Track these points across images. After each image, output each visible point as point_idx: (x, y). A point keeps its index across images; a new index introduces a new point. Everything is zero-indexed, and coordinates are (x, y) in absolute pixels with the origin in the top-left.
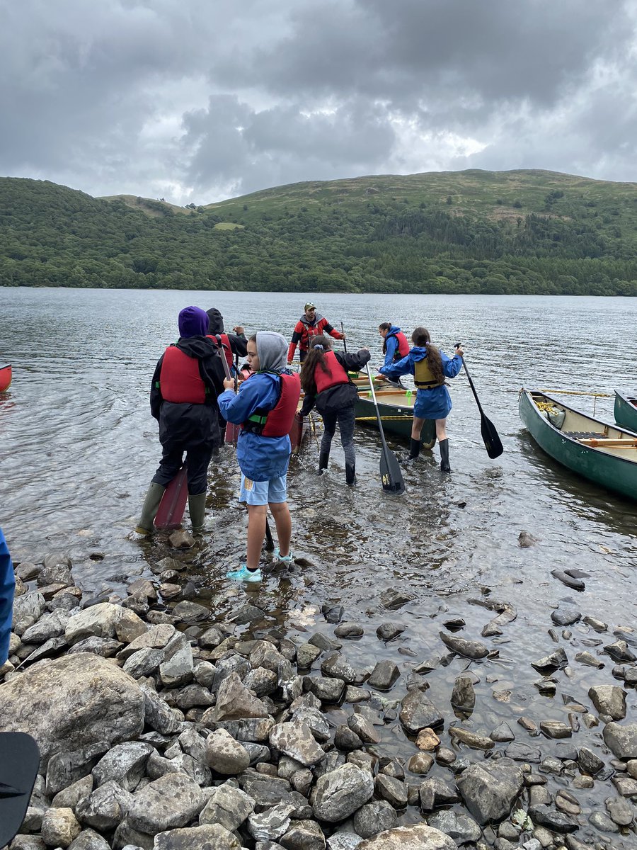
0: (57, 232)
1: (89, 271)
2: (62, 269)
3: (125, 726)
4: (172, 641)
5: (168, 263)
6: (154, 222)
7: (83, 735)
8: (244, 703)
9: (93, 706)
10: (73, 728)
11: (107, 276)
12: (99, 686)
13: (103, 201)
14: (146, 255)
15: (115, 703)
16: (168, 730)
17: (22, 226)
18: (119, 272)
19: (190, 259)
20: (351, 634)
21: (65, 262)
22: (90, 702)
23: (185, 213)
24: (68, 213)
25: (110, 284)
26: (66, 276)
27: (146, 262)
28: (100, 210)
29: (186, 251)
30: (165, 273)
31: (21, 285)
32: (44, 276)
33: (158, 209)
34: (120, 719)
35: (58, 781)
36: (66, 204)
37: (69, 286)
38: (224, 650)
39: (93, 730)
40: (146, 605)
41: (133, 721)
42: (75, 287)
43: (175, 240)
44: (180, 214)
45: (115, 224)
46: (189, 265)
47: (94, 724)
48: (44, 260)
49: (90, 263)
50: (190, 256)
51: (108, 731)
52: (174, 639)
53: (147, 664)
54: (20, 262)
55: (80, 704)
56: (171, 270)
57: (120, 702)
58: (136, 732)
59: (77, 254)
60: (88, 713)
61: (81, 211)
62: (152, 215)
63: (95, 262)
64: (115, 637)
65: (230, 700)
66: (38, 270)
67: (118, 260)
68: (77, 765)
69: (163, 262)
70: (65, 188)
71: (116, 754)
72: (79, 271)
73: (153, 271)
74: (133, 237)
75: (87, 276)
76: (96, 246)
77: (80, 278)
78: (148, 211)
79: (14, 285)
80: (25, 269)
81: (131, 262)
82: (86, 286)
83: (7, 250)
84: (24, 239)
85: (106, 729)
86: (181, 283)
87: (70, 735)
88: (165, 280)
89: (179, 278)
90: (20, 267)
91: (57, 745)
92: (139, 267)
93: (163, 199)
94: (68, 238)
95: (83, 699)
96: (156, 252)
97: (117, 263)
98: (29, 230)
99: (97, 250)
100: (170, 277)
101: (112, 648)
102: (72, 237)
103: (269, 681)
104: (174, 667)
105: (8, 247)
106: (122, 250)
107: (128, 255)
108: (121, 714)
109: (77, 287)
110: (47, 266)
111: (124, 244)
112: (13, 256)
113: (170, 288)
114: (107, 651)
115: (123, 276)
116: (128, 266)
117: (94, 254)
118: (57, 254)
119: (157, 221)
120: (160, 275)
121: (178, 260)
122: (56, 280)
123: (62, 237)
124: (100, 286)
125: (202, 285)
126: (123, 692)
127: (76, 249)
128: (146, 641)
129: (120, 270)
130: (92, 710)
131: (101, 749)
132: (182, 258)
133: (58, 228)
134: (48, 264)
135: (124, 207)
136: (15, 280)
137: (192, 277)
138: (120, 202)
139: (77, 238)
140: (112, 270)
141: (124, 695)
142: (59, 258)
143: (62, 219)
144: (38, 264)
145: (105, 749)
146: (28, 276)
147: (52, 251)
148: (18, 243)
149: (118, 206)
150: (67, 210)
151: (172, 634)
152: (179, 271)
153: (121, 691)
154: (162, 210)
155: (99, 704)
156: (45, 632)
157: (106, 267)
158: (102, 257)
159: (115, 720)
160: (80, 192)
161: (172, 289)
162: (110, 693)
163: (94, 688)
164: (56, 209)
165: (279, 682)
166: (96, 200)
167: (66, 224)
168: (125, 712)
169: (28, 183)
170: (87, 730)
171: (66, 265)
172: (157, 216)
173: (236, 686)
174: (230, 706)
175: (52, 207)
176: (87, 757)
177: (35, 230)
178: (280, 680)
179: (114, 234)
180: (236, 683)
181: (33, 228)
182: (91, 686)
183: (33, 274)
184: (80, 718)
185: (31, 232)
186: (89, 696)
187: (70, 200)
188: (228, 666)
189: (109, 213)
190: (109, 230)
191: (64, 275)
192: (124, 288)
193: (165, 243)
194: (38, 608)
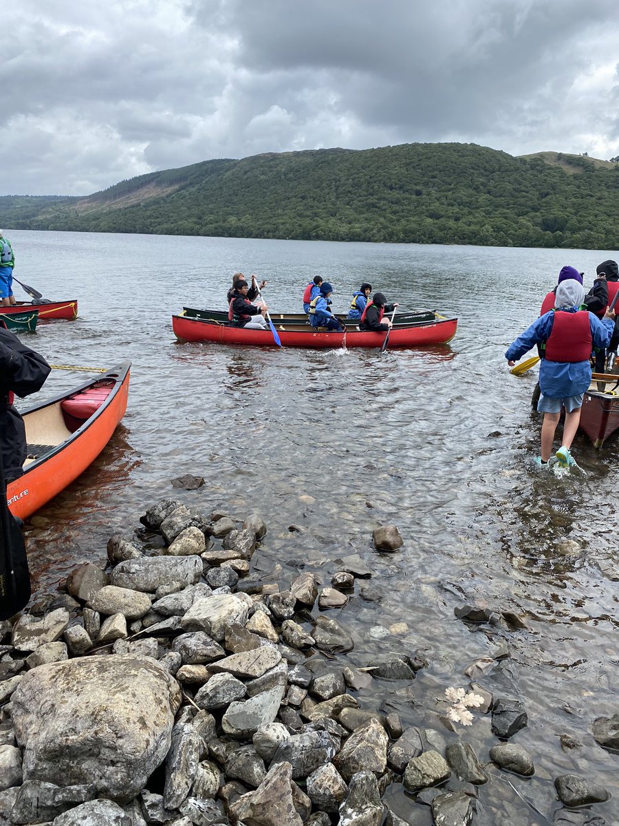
0: (474, 192)
1: (497, 229)
2: (473, 227)
3: (113, 780)
4: (268, 674)
5: (579, 222)
6: (572, 179)
7: (72, 767)
8: (279, 814)
9: (85, 739)
10: (61, 755)
11: (514, 235)
12: (99, 718)
13: (522, 160)
14: (557, 212)
15: (108, 747)
16: (169, 805)
17: (443, 188)
18: (527, 231)
19: (605, 217)
20: (511, 765)
21: (476, 220)
22: (85, 733)
23: (607, 167)
24: (487, 173)
25: (515, 242)
26: (475, 234)
27: (555, 220)
28: (517, 169)
29: (601, 208)
30: (573, 231)
31: (434, 242)
32: (455, 234)
33: (579, 165)
34: (111, 768)
35: (22, 813)
36: (487, 165)
37: (475, 244)
38: (326, 712)
39: (84, 766)
40: (291, 609)
41: (122, 779)
42: (481, 245)
43: (592, 196)
44: (603, 169)
45: (530, 183)
46: (602, 223)
47: (87, 760)
48: (457, 219)
49: (500, 221)
50: (605, 213)
51: (98, 776)
52: (271, 673)
53: (215, 696)
54: (436, 221)
55: (74, 730)
56: (580, 229)
57: (114, 749)
58: (124, 793)
59: (488, 213)
60: (78, 745)
61: (499, 171)
62: (570, 171)
63: (504, 220)
64: (222, 642)
65: (262, 802)
66: (450, 229)
67: (527, 218)
68: (45, 803)
69: (574, 221)
70: (487, 149)
71: (81, 815)
72: (488, 229)
73: (561, 230)
74: (547, 194)
75: (494, 234)
76: (508, 205)
77: (487, 236)
78: (567, 167)
79: (428, 243)
80: (439, 228)
81: (539, 220)
82: (492, 245)
83: (427, 210)
84: (443, 200)
85: (97, 773)
86: (591, 242)
87: (59, 762)
88: (573, 239)
89: (589, 236)
90: (436, 226)
91: (44, 766)
92: (547, 226)
93: (586, 154)
94: (483, 198)
95: (79, 726)
96: (568, 209)
97: (525, 222)
98: (449, 191)
99: (508, 209)
100: (578, 235)
101: (206, 656)
102: (487, 196)
103: (331, 796)
104: (244, 713)
105: (429, 208)
106: (533, 209)
107: (538, 214)
108: (113, 763)
109: (483, 245)
110: (459, 224)
111: (536, 202)
112: (431, 216)
113: (577, 247)
114: (198, 657)
115: (529, 235)
116: (536, 224)
117: (504, 213)
118: (470, 213)
119: (575, 177)
120: (568, 234)
121: (591, 218)
122: (464, 239)
123: (477, 197)
124: (505, 244)
125: (613, 244)
126: (120, 737)
127: (487, 208)
128: (240, 663)
129: (528, 228)
130: (83, 743)
131: (75, 797)
132: (596, 216)
133: (475, 189)
134: (460, 224)
135: (544, 166)
136: (429, 238)
137: (603, 236)
138: (539, 159)
139: (491, 197)
140: (520, 229)
141: (120, 742)
142: (471, 217)
143: (480, 179)
144: (451, 223)
145: (80, 800)
146: (441, 234)
147: (466, 210)
148: (437, 204)
149: (537, 163)
150: (486, 171)
151: (273, 665)
152: (589, 229)
153: (119, 735)
154: (583, 165)
155: (91, 741)
156: (170, 608)
157: (515, 225)
158: (512, 216)
159: (106, 767)
160: (501, 152)
161: (579, 248)
162: (106, 732)
163: (95, 718)
164: (476, 170)
165: (342, 806)
166: (515, 159)
167: (483, 184)
168: (118, 762)
169: (455, 147)
170: (77, 764)
171: (476, 224)
172: (576, 172)
173: (280, 784)
174: (260, 809)
175: (473, 168)
176: (56, 800)
177: (454, 191)
178: (344, 804)
179: (527, 192)
180: (281, 779)
181: (452, 189)
182: (92, 714)
183: (446, 232)
184: (68, 747)
185: (450, 193)
186: (87, 724)
187: (491, 160)
188: (297, 744)
189: (526, 171)
190: (523, 188)
191: (473, 233)
192: (528, 247)
193: (580, 200)
194: (192, 575)
